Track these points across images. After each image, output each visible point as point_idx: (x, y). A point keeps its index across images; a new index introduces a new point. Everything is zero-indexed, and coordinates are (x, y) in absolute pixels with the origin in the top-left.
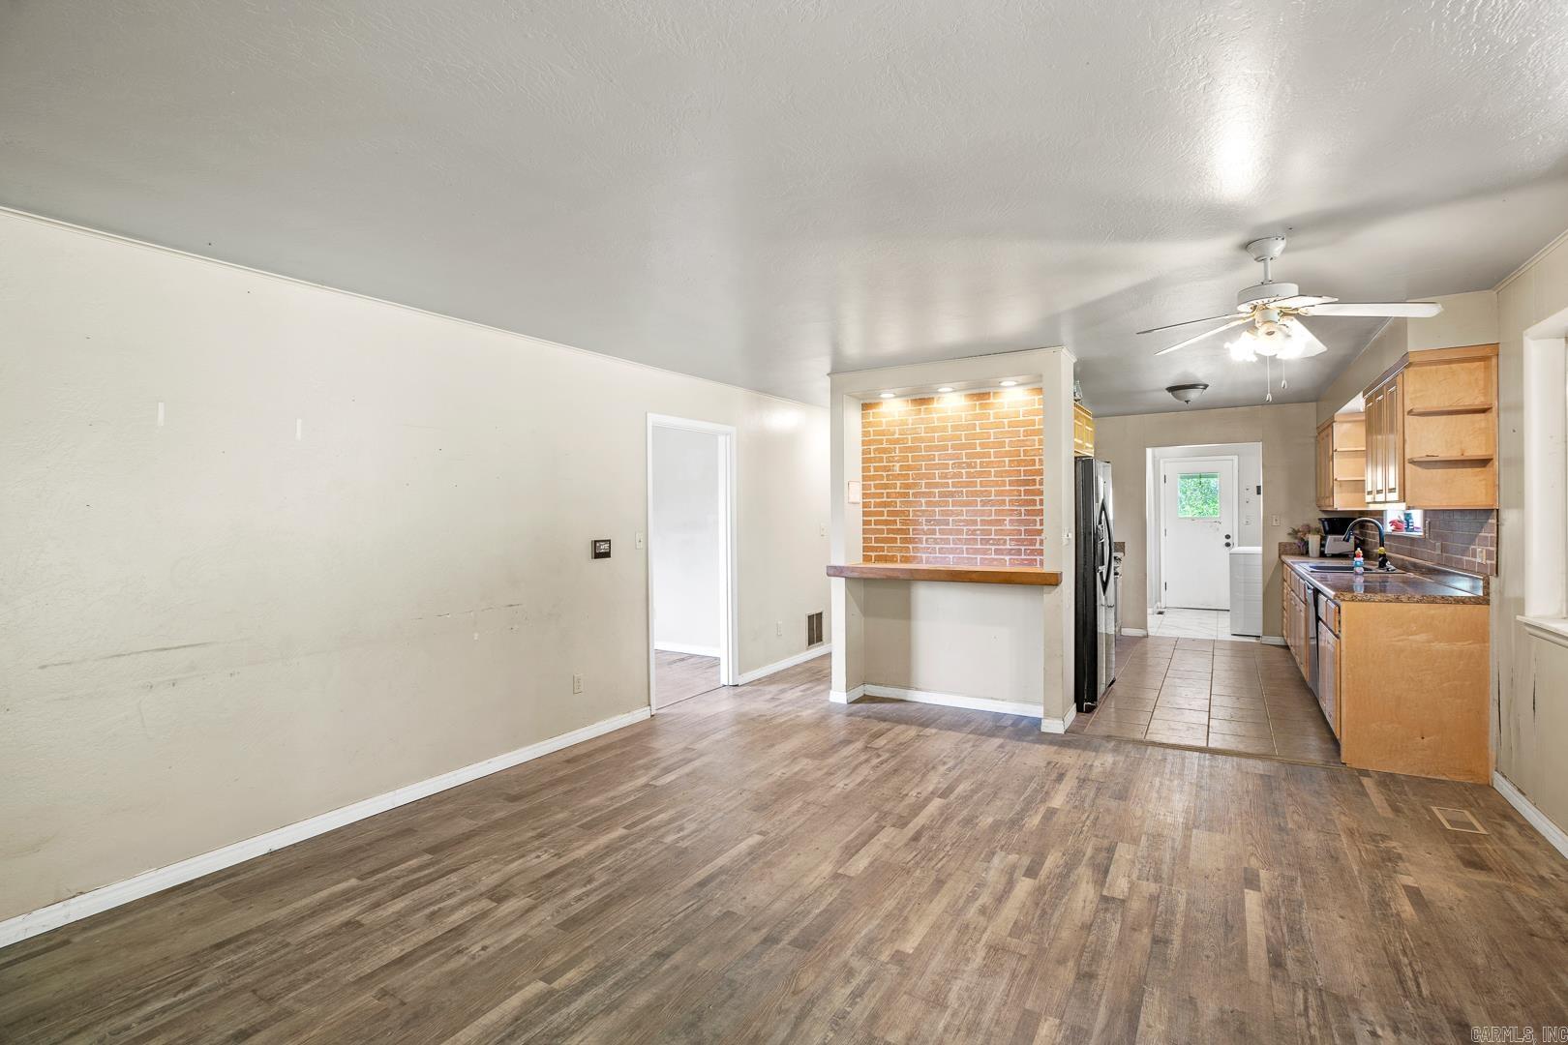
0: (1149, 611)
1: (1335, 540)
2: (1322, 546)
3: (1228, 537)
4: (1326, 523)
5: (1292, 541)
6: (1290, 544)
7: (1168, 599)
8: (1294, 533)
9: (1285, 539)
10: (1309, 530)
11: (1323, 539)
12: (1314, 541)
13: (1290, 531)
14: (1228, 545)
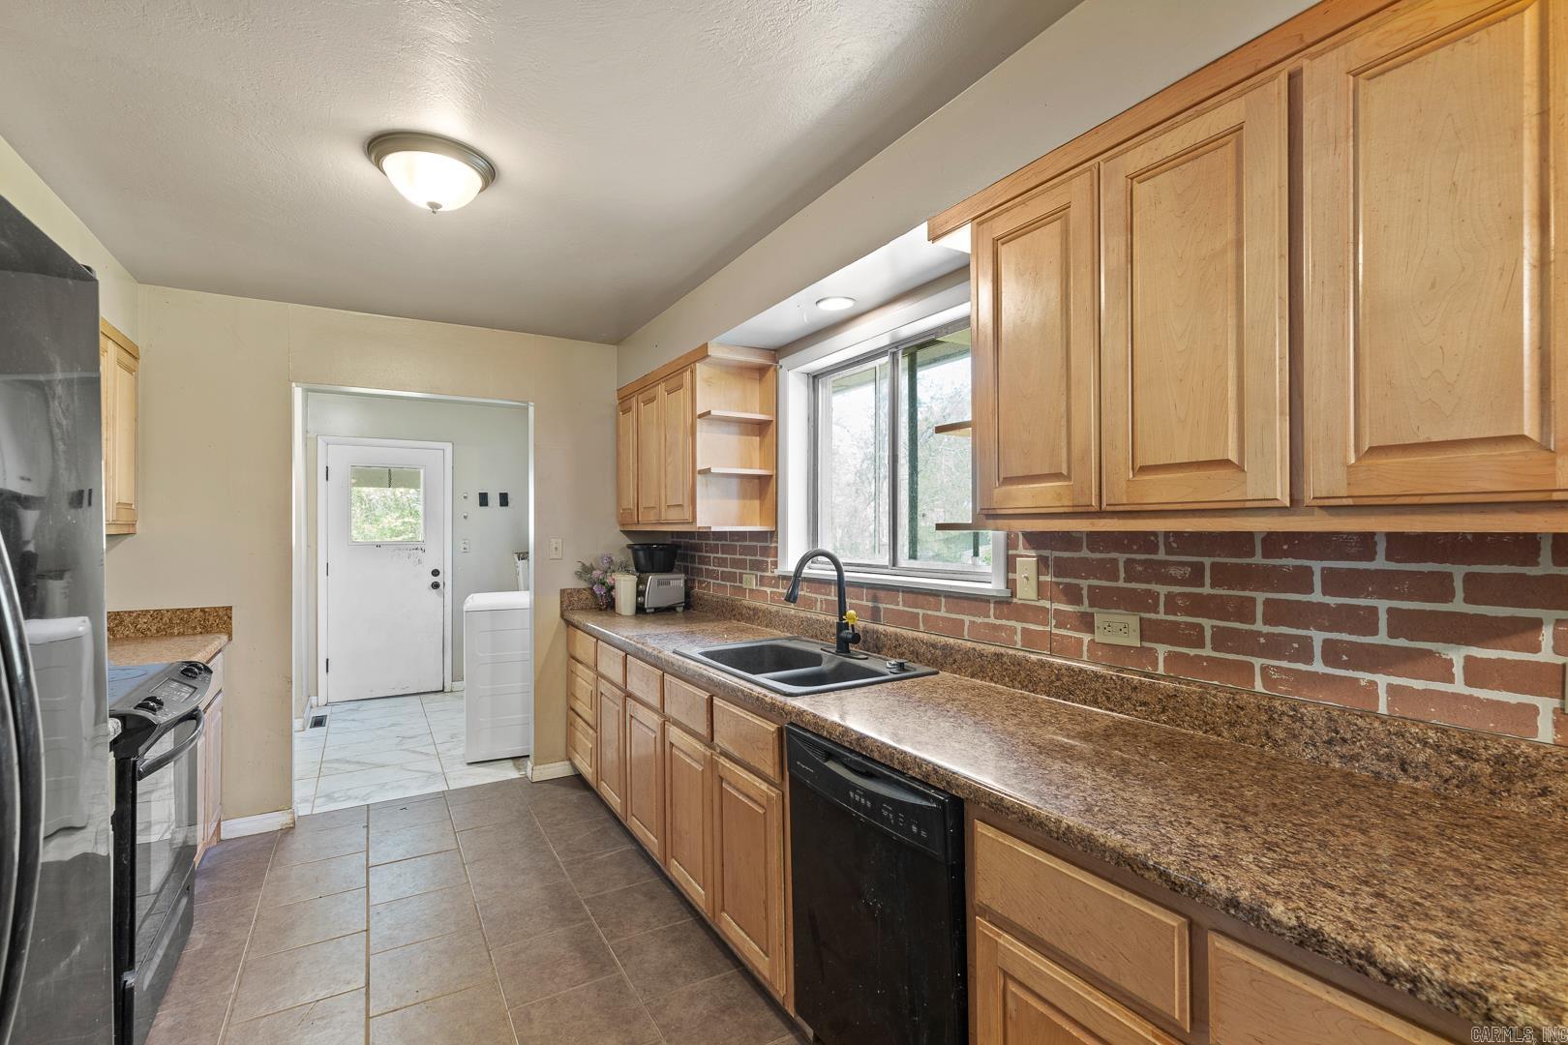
0: (297, 724)
1: (660, 583)
2: (640, 593)
3: (436, 573)
4: (641, 553)
5: (583, 585)
6: (579, 591)
7: (331, 688)
8: (585, 571)
9: (571, 582)
10: (611, 567)
11: (641, 582)
12: (625, 586)
13: (578, 567)
14: (435, 586)
